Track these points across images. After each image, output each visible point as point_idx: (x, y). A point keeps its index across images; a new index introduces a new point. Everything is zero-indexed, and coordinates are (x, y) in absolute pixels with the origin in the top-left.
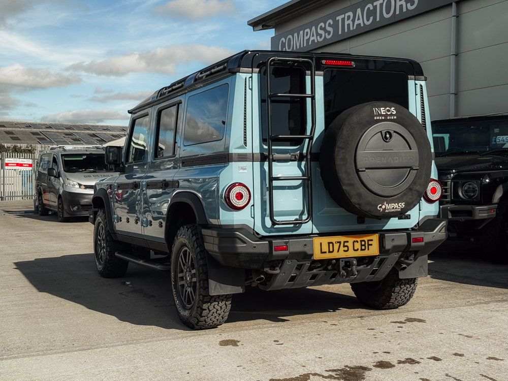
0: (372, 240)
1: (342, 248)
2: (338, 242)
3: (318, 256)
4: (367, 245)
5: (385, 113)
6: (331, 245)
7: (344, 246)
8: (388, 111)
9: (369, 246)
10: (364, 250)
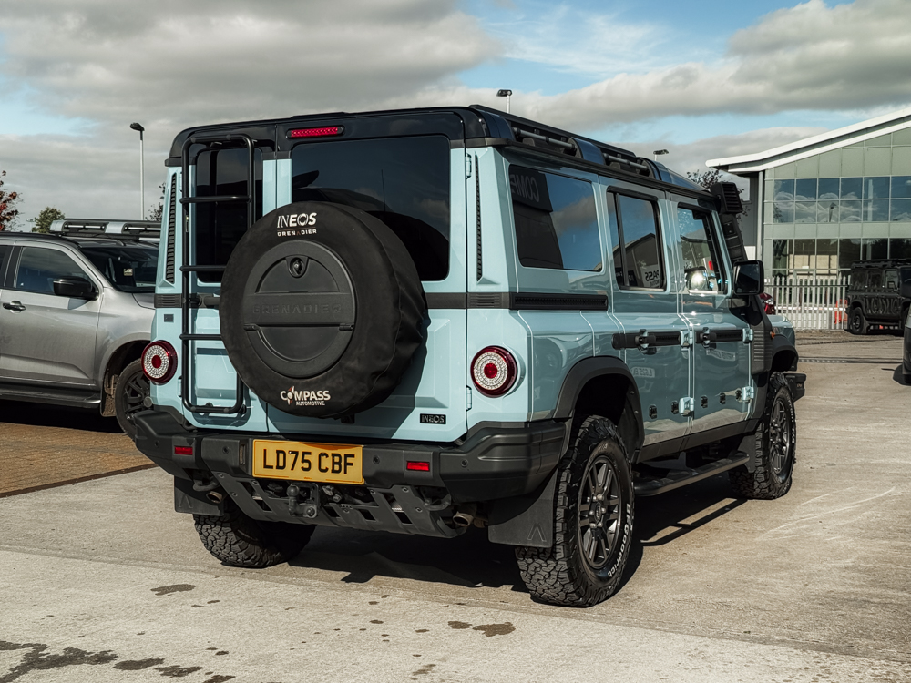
0: (353, 456)
1: (299, 464)
2: (293, 452)
3: (258, 470)
4: (343, 464)
5: (295, 225)
6: (281, 455)
7: (303, 461)
8: (303, 219)
9: (348, 467)
10: (339, 471)
